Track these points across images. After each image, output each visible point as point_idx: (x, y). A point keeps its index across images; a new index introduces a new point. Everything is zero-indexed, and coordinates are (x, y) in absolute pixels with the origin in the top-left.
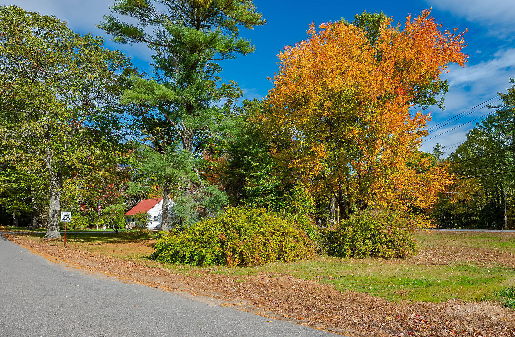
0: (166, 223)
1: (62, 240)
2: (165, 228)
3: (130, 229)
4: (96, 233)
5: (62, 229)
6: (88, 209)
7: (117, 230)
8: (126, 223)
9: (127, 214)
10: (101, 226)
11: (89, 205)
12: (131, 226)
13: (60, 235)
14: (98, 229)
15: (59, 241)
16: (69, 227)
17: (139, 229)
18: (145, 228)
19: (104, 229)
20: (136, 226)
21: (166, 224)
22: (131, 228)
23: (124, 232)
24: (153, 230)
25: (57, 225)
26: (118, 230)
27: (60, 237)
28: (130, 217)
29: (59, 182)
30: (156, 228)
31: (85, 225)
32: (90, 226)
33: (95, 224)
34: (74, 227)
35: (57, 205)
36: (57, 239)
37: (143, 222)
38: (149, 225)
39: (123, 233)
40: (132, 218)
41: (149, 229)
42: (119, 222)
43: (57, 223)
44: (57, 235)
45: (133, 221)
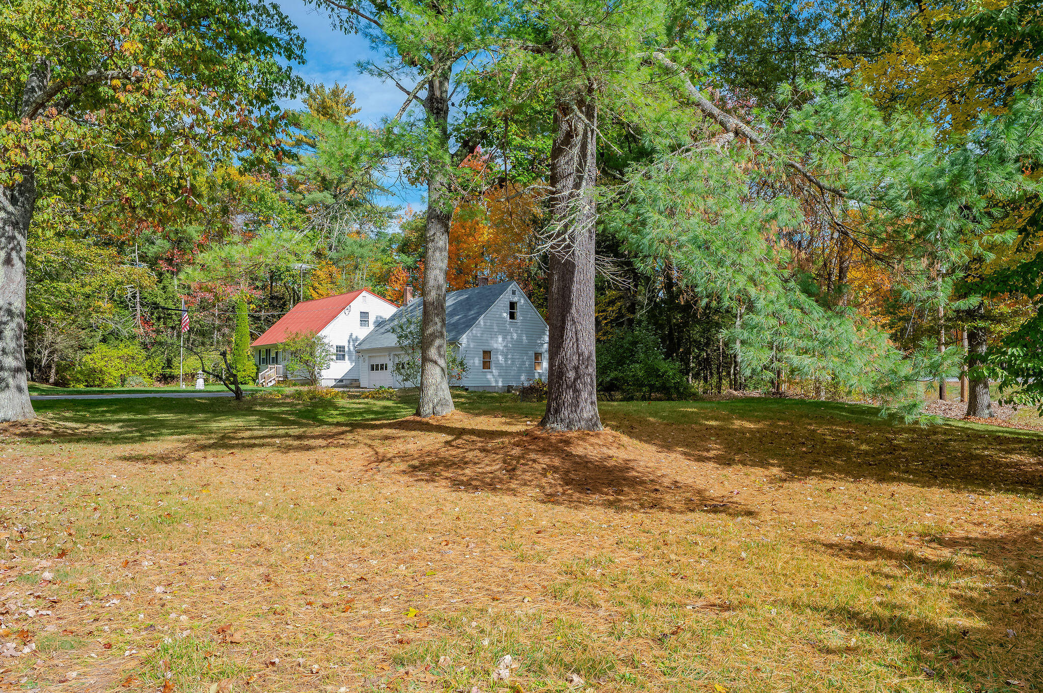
0: (440, 355)
1: (33, 430)
2: (439, 380)
3: (270, 384)
4: (172, 399)
5: (91, 386)
6: (158, 332)
7: (238, 388)
8: (258, 369)
9: (259, 342)
10: (193, 376)
11: (159, 319)
12: (271, 374)
13: (29, 408)
14: (183, 386)
15: (22, 435)
16: (110, 381)
17: (295, 385)
18: (312, 380)
19: (200, 384)
20: (286, 377)
21: (442, 362)
22: (273, 382)
23: (258, 395)
24: (334, 387)
25: (18, 370)
26: (242, 387)
27: (32, 416)
28: (268, 352)
29: (21, 193)
30: (341, 381)
31: (151, 375)
32: (166, 378)
33: (175, 372)
34: (123, 380)
35: (13, 286)
36: (15, 425)
37: (306, 362)
38: (323, 372)
39: (256, 399)
40: (273, 355)
41: (324, 383)
42: (239, 366)
43: (16, 358)
44: (19, 410)
45: (275, 360)
